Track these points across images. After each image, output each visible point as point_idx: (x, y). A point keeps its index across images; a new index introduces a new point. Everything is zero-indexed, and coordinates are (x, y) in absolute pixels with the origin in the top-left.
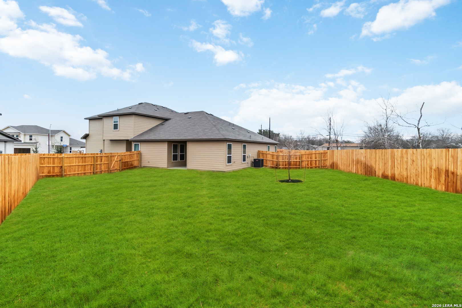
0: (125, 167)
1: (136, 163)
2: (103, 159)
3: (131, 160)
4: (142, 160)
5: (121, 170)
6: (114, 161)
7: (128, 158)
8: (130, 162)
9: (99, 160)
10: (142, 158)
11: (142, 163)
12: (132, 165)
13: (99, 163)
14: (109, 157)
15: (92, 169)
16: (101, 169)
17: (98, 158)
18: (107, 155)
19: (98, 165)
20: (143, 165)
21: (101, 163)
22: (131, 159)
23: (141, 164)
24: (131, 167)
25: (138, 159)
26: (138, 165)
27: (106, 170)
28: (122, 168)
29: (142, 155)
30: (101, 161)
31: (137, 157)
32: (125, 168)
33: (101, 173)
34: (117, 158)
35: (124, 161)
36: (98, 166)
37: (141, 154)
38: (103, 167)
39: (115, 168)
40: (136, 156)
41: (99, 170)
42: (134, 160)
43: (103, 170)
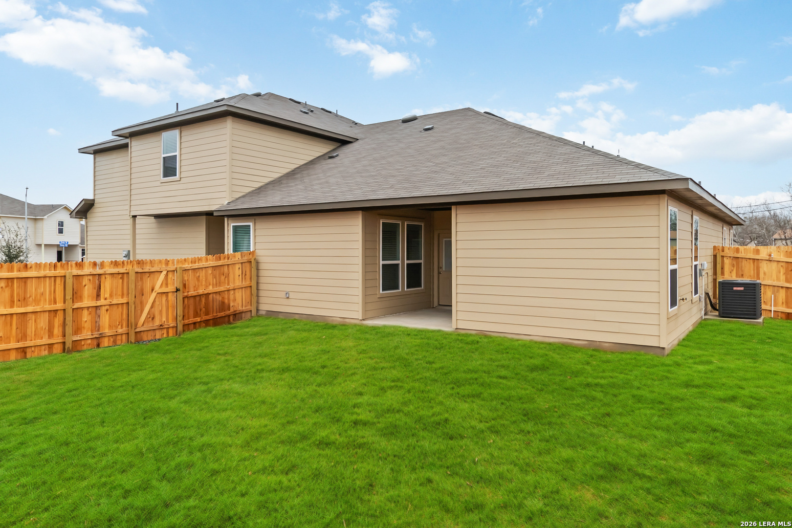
0: (196, 315)
1: (238, 301)
2: (107, 285)
3: (222, 289)
4: (262, 286)
5: (180, 328)
6: (154, 295)
7: (210, 278)
8: (218, 298)
9: (88, 290)
10: (262, 280)
11: (262, 300)
12: (223, 306)
13: (87, 302)
14: (132, 276)
15: (57, 331)
16: (96, 326)
17: (85, 281)
18: (122, 270)
19: (85, 312)
20: (264, 307)
21: (99, 303)
22: (219, 284)
23: (258, 303)
24: (222, 314)
25: (247, 283)
26: (249, 308)
27: (120, 331)
28: (186, 322)
29: (262, 266)
30: (98, 296)
31: (244, 274)
32: (199, 319)
33: (98, 346)
34: (166, 283)
35: (192, 293)
36: (86, 316)
37: (257, 263)
38: (105, 319)
39: (157, 323)
40: (237, 271)
41: (86, 334)
42: (231, 286)
43: (107, 331)
